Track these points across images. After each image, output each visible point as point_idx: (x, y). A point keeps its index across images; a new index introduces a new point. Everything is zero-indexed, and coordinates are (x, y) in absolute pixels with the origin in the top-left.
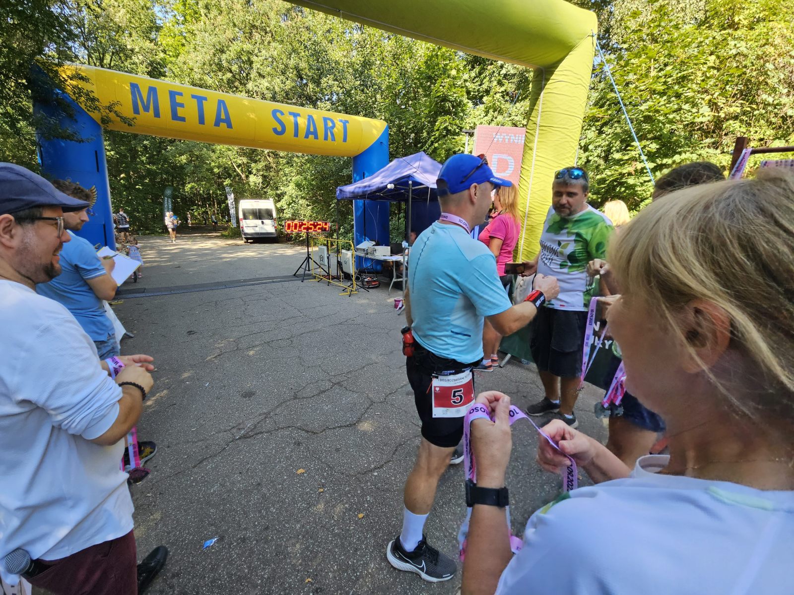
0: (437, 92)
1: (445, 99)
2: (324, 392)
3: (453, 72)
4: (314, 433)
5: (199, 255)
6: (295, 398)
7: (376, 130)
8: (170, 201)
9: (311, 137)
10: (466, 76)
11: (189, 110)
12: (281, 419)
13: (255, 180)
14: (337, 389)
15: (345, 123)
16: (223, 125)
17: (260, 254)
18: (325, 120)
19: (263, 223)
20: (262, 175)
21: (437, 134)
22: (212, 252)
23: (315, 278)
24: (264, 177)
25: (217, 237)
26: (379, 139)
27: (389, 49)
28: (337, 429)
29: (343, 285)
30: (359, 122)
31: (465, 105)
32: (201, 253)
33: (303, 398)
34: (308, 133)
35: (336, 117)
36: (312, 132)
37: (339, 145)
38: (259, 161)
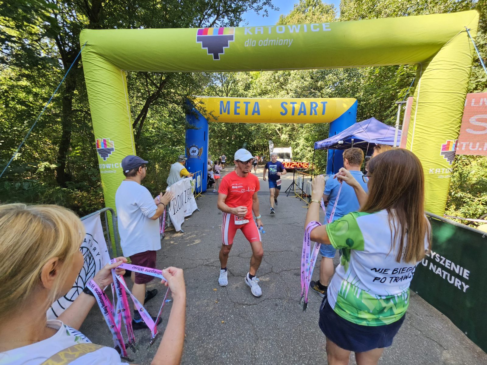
6: (238, 256)
7: (347, 105)
9: (302, 114)
11: (242, 110)
13: (284, 137)
16: (256, 114)
18: (312, 103)
19: (284, 160)
20: (288, 134)
23: (295, 195)
24: (290, 135)
26: (348, 110)
29: (306, 201)
30: (335, 101)
33: (242, 257)
34: (300, 112)
35: (319, 101)
36: (303, 111)
37: (319, 117)
38: (288, 126)
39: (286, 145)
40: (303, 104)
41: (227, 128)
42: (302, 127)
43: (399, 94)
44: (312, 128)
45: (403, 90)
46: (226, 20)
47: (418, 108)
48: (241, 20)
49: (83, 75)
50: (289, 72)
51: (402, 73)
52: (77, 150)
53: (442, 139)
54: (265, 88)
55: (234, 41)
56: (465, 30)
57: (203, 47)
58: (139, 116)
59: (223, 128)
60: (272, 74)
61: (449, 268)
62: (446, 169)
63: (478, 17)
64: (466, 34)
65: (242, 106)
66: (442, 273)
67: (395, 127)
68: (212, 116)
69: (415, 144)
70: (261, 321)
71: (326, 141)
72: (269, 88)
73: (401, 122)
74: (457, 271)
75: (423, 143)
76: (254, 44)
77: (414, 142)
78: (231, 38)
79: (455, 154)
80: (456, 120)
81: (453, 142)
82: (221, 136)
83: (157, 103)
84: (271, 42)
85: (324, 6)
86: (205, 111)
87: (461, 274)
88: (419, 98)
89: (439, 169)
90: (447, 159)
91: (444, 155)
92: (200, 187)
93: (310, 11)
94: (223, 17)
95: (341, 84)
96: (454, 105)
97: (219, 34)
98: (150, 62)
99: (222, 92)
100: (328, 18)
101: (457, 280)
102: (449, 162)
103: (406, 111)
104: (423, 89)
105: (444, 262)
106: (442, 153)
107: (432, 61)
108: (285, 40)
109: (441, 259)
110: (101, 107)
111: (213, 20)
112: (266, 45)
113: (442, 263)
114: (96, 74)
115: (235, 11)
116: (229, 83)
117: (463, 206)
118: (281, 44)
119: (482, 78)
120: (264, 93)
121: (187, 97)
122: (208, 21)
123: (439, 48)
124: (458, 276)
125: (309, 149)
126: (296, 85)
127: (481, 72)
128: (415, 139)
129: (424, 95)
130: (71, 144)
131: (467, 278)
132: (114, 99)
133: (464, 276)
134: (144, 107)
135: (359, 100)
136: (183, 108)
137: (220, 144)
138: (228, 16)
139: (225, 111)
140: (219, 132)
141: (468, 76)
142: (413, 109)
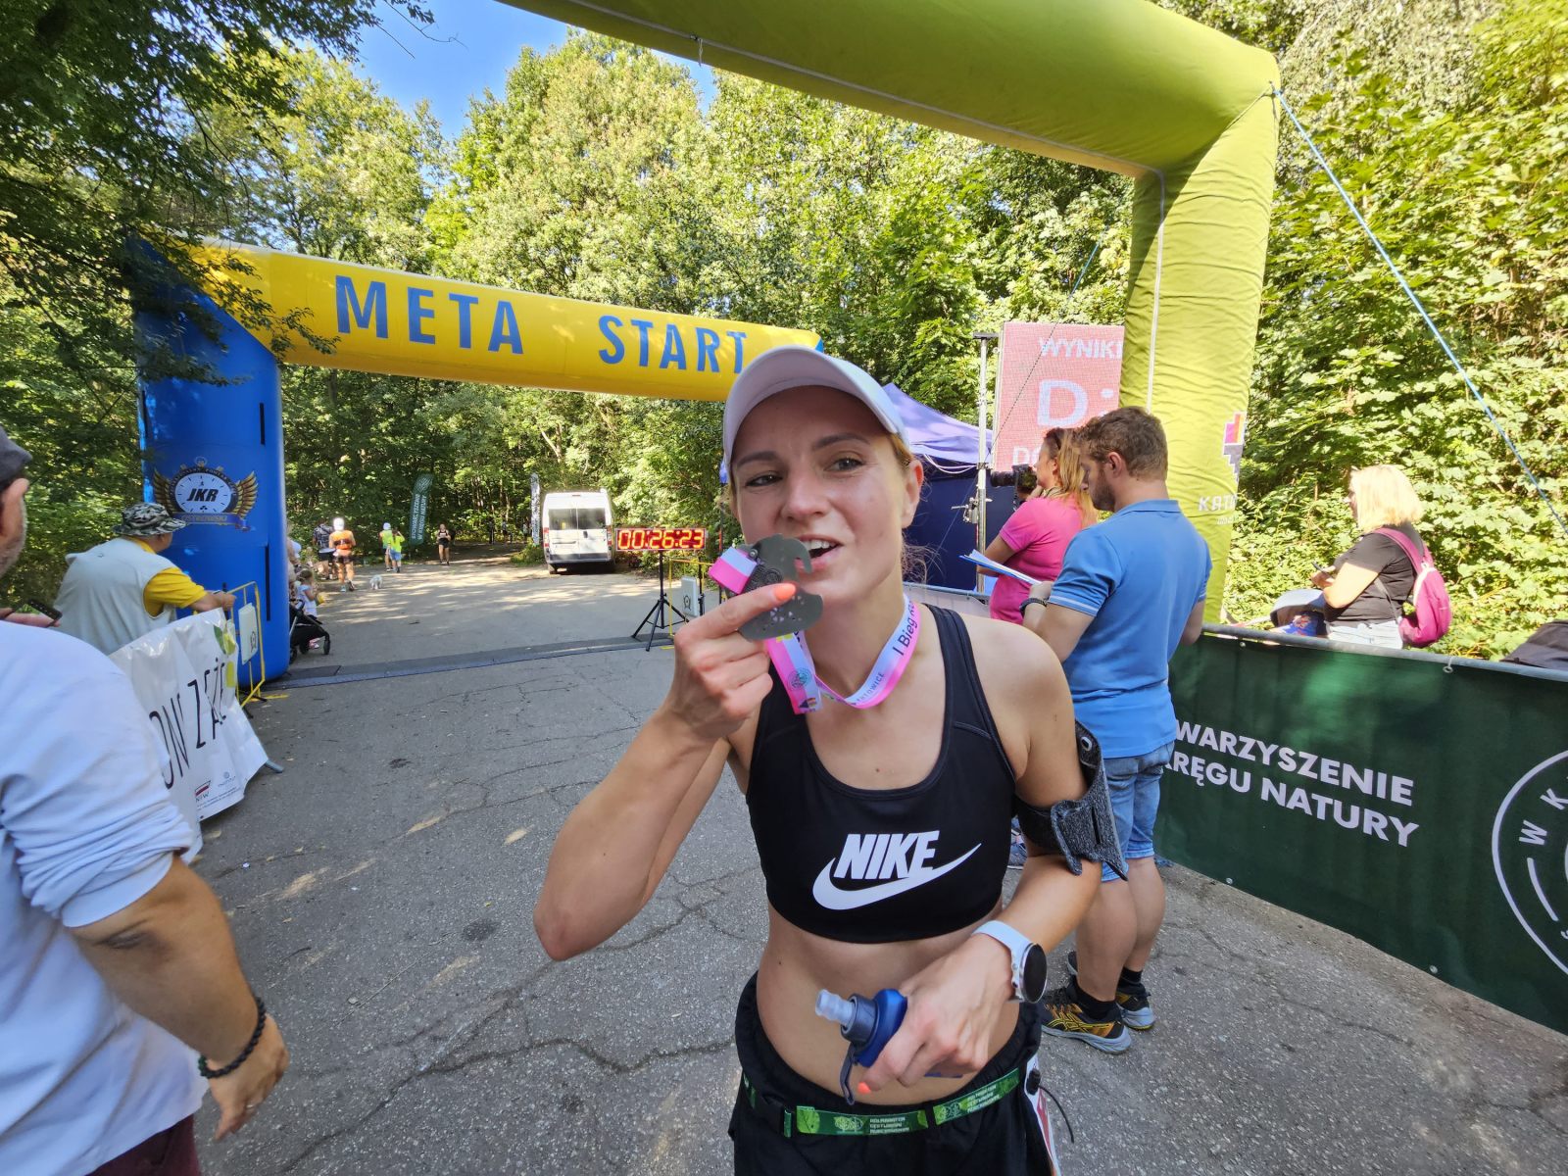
0: (916, 275)
1: (933, 289)
2: (660, 932)
3: (948, 239)
4: (620, 1069)
5: (461, 600)
8: (424, 501)
10: (972, 247)
11: (443, 322)
12: (544, 1014)
14: (692, 927)
15: (738, 337)
16: (506, 348)
17: (577, 594)
18: (701, 332)
19: (586, 534)
20: (590, 447)
21: (920, 354)
22: (489, 592)
24: (593, 450)
25: (503, 564)
27: (826, 209)
28: (681, 1058)
30: (765, 335)
31: (972, 299)
32: (467, 596)
34: (666, 358)
35: (722, 328)
36: (674, 355)
38: (586, 419)
39: (579, 482)
40: (672, 328)
47: (1161, 314)
56: (1270, 92)
61: (1336, 782)
64: (1271, 103)
65: (444, 311)
66: (1313, 804)
74: (1366, 787)
87: (1381, 794)
88: (1162, 283)
89: (1221, 498)
90: (1233, 467)
91: (1228, 457)
92: (255, 659)
101: (1368, 813)
104: (1174, 256)
105: (1316, 768)
106: (1227, 451)
107: (1197, 171)
109: (1300, 762)
113: (1305, 771)
123: (1214, 133)
124: (1372, 802)
129: (1177, 274)
131: (1409, 803)
133: (1396, 798)
139: (363, 322)
142: (1143, 318)
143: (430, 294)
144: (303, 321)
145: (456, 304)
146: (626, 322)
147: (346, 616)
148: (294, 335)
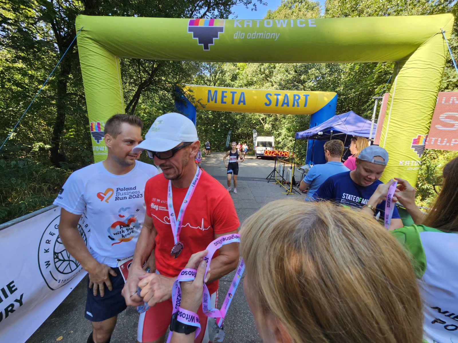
7: (327, 98)
9: (285, 105)
11: (228, 99)
13: (267, 126)
15: (306, 96)
16: (242, 104)
17: (259, 165)
18: (295, 96)
19: (266, 149)
20: (271, 124)
23: (276, 181)
24: (273, 125)
26: (329, 104)
29: (286, 187)
30: (316, 94)
34: (284, 103)
35: (302, 93)
36: (286, 103)
37: (301, 108)
38: (271, 116)
39: (269, 134)
40: (286, 95)
41: (213, 116)
42: (284, 118)
43: (376, 90)
44: (294, 119)
45: (380, 86)
46: (216, 12)
47: (393, 104)
48: (230, 13)
49: (78, 59)
50: (274, 65)
51: (380, 71)
52: (71, 132)
53: (414, 133)
54: (251, 79)
55: (223, 33)
56: (441, 32)
57: (194, 37)
58: (132, 102)
59: (209, 116)
60: (259, 66)
62: (416, 162)
63: (454, 20)
64: (441, 35)
65: (229, 96)
67: (371, 121)
68: (200, 104)
69: (389, 137)
70: (241, 297)
71: (307, 131)
72: (255, 79)
73: (377, 116)
75: (395, 136)
76: (242, 37)
77: (388, 135)
78: (221, 29)
79: (424, 147)
80: (427, 116)
81: (423, 136)
82: (207, 124)
83: (149, 90)
84: (259, 35)
85: (310, 3)
86: (193, 99)
88: (395, 95)
89: (409, 162)
90: (416, 152)
91: (414, 149)
93: (296, 7)
94: (214, 10)
95: (323, 78)
96: (426, 102)
97: (209, 25)
98: (143, 49)
99: (210, 81)
100: (314, 15)
102: (419, 155)
103: (382, 106)
104: (399, 86)
106: (413, 147)
107: (409, 60)
108: (272, 34)
110: (96, 91)
111: (204, 12)
112: (254, 38)
114: (91, 59)
115: (225, 4)
116: (216, 73)
117: (429, 197)
118: (269, 38)
119: (454, 78)
120: (250, 84)
121: (177, 84)
122: (199, 13)
123: (415, 48)
125: (290, 138)
126: (280, 77)
127: (452, 73)
128: (389, 132)
129: (399, 92)
130: (65, 126)
132: (108, 84)
134: (136, 93)
135: (339, 94)
136: (173, 95)
137: (206, 131)
138: (218, 9)
139: (212, 100)
140: (206, 119)
141: (441, 76)
142: (389, 105)
143: (226, 92)
144: (201, 101)
145: (232, 94)
146: (273, 94)
147: (207, 164)
148: (199, 104)
